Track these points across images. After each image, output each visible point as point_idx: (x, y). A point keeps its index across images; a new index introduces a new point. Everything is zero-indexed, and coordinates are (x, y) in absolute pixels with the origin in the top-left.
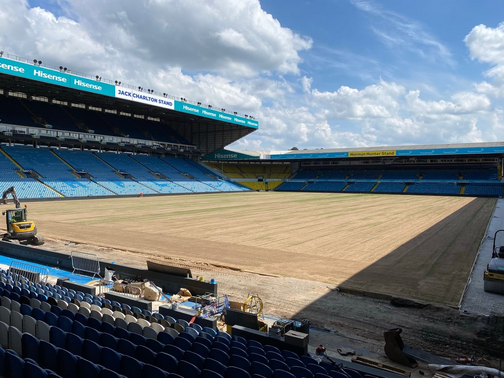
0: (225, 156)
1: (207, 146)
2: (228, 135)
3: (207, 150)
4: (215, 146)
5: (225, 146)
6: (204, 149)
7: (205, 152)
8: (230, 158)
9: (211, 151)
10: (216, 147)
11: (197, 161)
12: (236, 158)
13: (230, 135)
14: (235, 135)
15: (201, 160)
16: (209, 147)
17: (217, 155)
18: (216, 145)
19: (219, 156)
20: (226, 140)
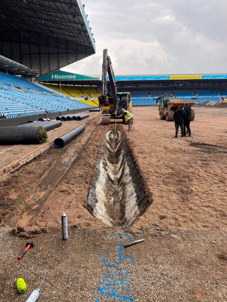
0: (63, 77)
1: (40, 67)
2: (64, 58)
3: (41, 72)
4: (49, 67)
5: (61, 67)
6: (37, 70)
7: (38, 72)
8: (69, 79)
9: (46, 72)
10: (51, 68)
11: (31, 81)
12: (75, 79)
13: (66, 58)
14: (71, 58)
15: (35, 80)
16: (42, 68)
17: (54, 75)
18: (51, 66)
19: (56, 77)
20: (61, 62)
